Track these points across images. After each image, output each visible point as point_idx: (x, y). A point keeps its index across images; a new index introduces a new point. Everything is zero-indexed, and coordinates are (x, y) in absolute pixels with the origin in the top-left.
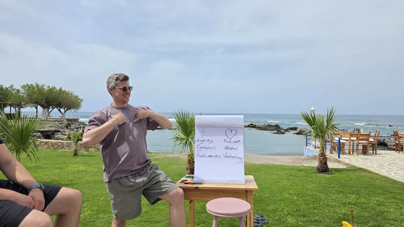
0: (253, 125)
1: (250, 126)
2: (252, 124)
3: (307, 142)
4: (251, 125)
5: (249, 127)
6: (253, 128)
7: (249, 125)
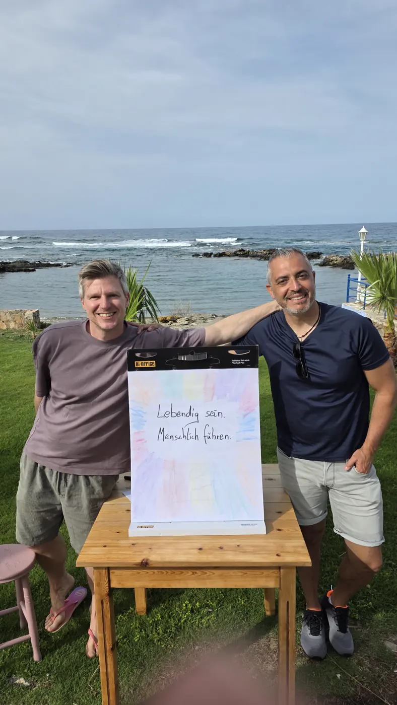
0: (244, 251)
1: (239, 253)
2: (242, 250)
3: (348, 286)
4: (240, 251)
5: (237, 255)
6: (243, 257)
7: (236, 252)
